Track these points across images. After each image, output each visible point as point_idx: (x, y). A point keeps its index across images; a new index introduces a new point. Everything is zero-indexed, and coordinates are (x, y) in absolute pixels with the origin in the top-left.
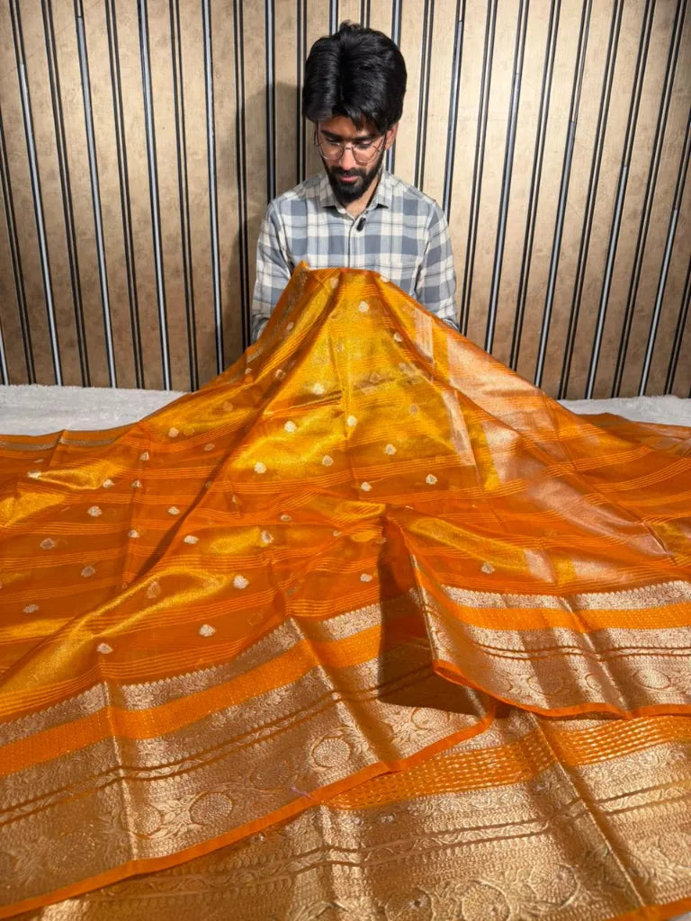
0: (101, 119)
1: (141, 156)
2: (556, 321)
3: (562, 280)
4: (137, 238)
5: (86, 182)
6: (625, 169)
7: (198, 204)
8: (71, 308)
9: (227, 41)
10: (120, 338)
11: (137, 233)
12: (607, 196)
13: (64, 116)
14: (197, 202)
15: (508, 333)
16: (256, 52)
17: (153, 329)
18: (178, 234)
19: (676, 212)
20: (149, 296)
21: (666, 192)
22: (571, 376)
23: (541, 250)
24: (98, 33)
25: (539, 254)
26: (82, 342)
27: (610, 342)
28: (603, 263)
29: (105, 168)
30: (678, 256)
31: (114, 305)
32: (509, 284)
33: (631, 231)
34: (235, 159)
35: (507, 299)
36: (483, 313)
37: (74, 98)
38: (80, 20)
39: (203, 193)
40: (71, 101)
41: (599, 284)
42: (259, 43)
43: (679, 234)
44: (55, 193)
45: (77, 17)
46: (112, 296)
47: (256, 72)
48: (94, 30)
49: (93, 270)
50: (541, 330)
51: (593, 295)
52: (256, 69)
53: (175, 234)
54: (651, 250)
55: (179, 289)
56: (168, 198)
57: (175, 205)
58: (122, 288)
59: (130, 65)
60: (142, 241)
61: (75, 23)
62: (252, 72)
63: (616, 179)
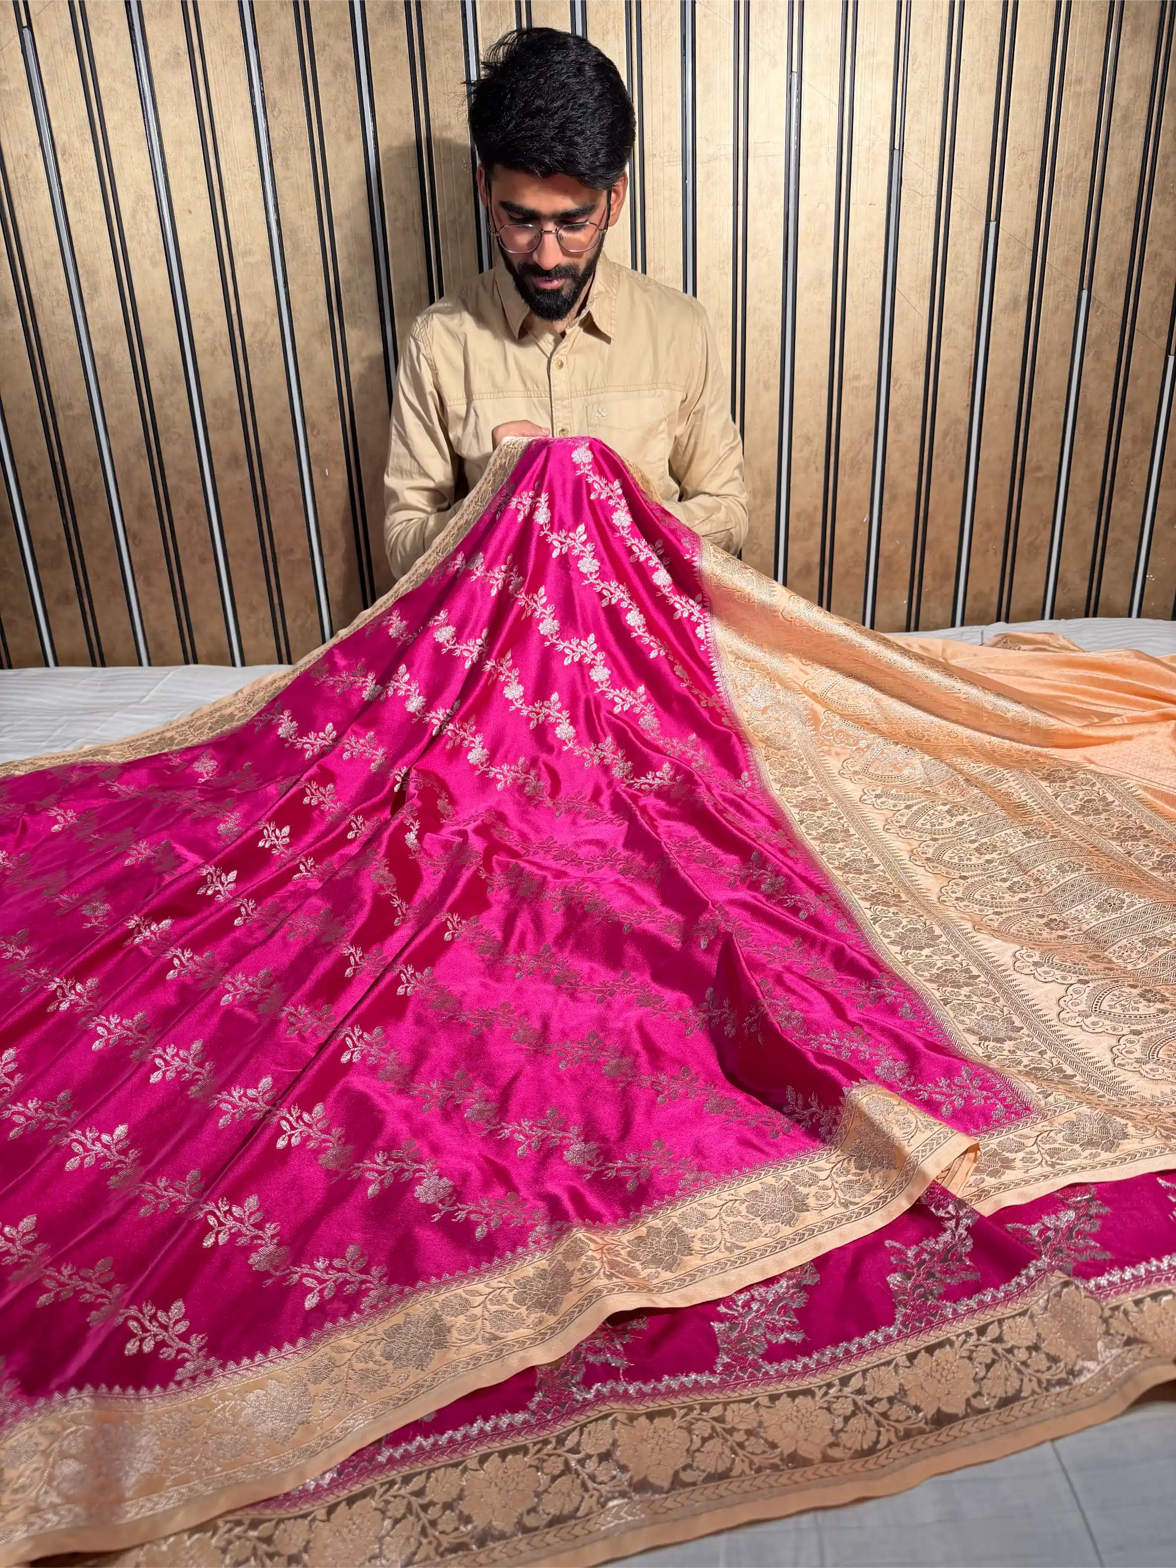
0: (78, 204)
1: (154, 264)
2: (894, 498)
3: (898, 427)
4: (161, 407)
5: (64, 315)
6: (993, 225)
7: (261, 342)
8: (59, 536)
9: (285, 52)
11: (161, 400)
12: (966, 275)
13: (15, 204)
14: (258, 336)
15: (812, 524)
16: (338, 67)
17: (203, 561)
18: (231, 394)
19: (1085, 294)
20: (191, 506)
21: (1067, 261)
22: (925, 590)
23: (857, 378)
24: (60, 54)
25: (856, 384)
26: (83, 593)
27: (988, 526)
28: (967, 391)
29: (95, 288)
30: (1094, 370)
31: (134, 526)
33: (1011, 334)
34: (320, 257)
35: (808, 467)
36: (766, 494)
37: (28, 170)
38: (26, 32)
39: (269, 322)
40: (25, 177)
41: (963, 429)
42: (342, 49)
43: (1092, 332)
44: (13, 339)
45: (20, 27)
46: (129, 511)
47: (341, 102)
48: (52, 48)
49: (91, 467)
50: (867, 515)
51: (954, 449)
52: (341, 97)
53: (226, 396)
54: (1047, 364)
55: (241, 489)
56: (209, 334)
57: (221, 345)
58: (143, 495)
59: (120, 105)
60: (170, 412)
61: (18, 39)
62: (335, 102)
63: (978, 245)
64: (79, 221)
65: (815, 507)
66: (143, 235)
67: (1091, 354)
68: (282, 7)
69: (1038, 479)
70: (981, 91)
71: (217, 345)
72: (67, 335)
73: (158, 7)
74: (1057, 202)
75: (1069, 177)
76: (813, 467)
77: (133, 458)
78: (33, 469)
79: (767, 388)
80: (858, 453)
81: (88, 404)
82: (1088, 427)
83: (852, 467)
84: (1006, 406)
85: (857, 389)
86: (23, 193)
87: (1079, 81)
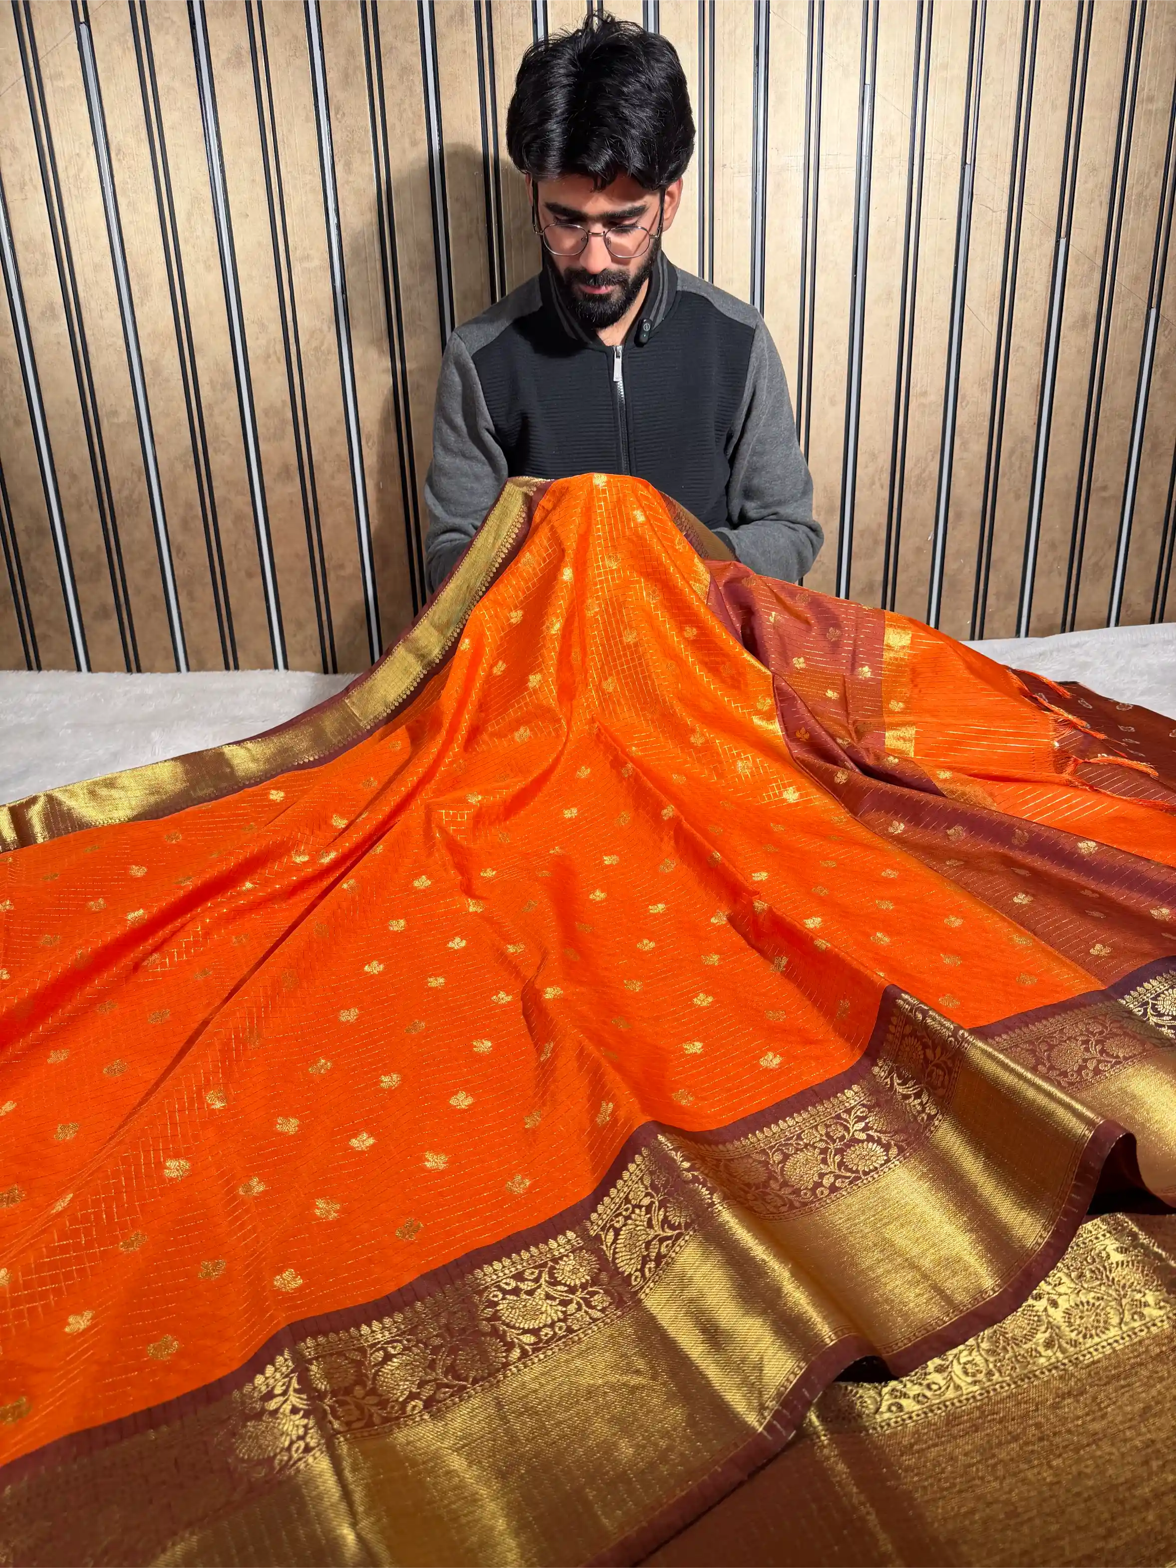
0: (131, 204)
1: (208, 268)
2: (959, 516)
3: (964, 444)
4: (211, 415)
5: (112, 319)
6: (1063, 242)
7: (316, 349)
8: (99, 547)
9: (351, 53)
10: (191, 596)
11: (210, 407)
12: (1036, 292)
14: (314, 344)
15: (876, 542)
16: (405, 70)
17: (250, 575)
18: (284, 402)
19: (1153, 312)
20: (238, 518)
21: (1136, 279)
22: (989, 610)
23: (924, 394)
24: (118, 51)
25: (923, 400)
27: (1053, 546)
28: (1034, 409)
29: (146, 292)
30: (1161, 389)
31: (178, 537)
32: (874, 456)
33: (1079, 351)
34: (379, 266)
35: (873, 483)
36: (830, 511)
37: (80, 170)
38: (83, 28)
39: (325, 328)
40: (76, 177)
41: (1030, 447)
42: (409, 52)
43: (1160, 351)
45: (77, 23)
46: (173, 523)
47: (406, 106)
48: (109, 46)
49: (135, 477)
50: (932, 533)
51: (1020, 468)
52: (407, 102)
53: (279, 404)
54: (1114, 382)
55: (291, 502)
56: (263, 341)
57: (275, 352)
58: (189, 506)
59: (179, 104)
60: (219, 420)
61: (74, 34)
62: (400, 105)
63: (1048, 261)
64: (131, 222)
65: (880, 525)
66: (198, 237)
67: (1158, 373)
68: (349, 7)
69: (1104, 499)
70: (1054, 107)
71: (271, 351)
72: (114, 339)
73: (220, 5)
74: (1127, 220)
75: (1140, 194)
76: (878, 484)
77: (179, 467)
78: (74, 477)
79: (833, 403)
80: (924, 470)
81: (134, 411)
82: (1155, 447)
83: (918, 485)
84: (1073, 424)
85: (924, 405)
86: (74, 191)
87: (1151, 99)
